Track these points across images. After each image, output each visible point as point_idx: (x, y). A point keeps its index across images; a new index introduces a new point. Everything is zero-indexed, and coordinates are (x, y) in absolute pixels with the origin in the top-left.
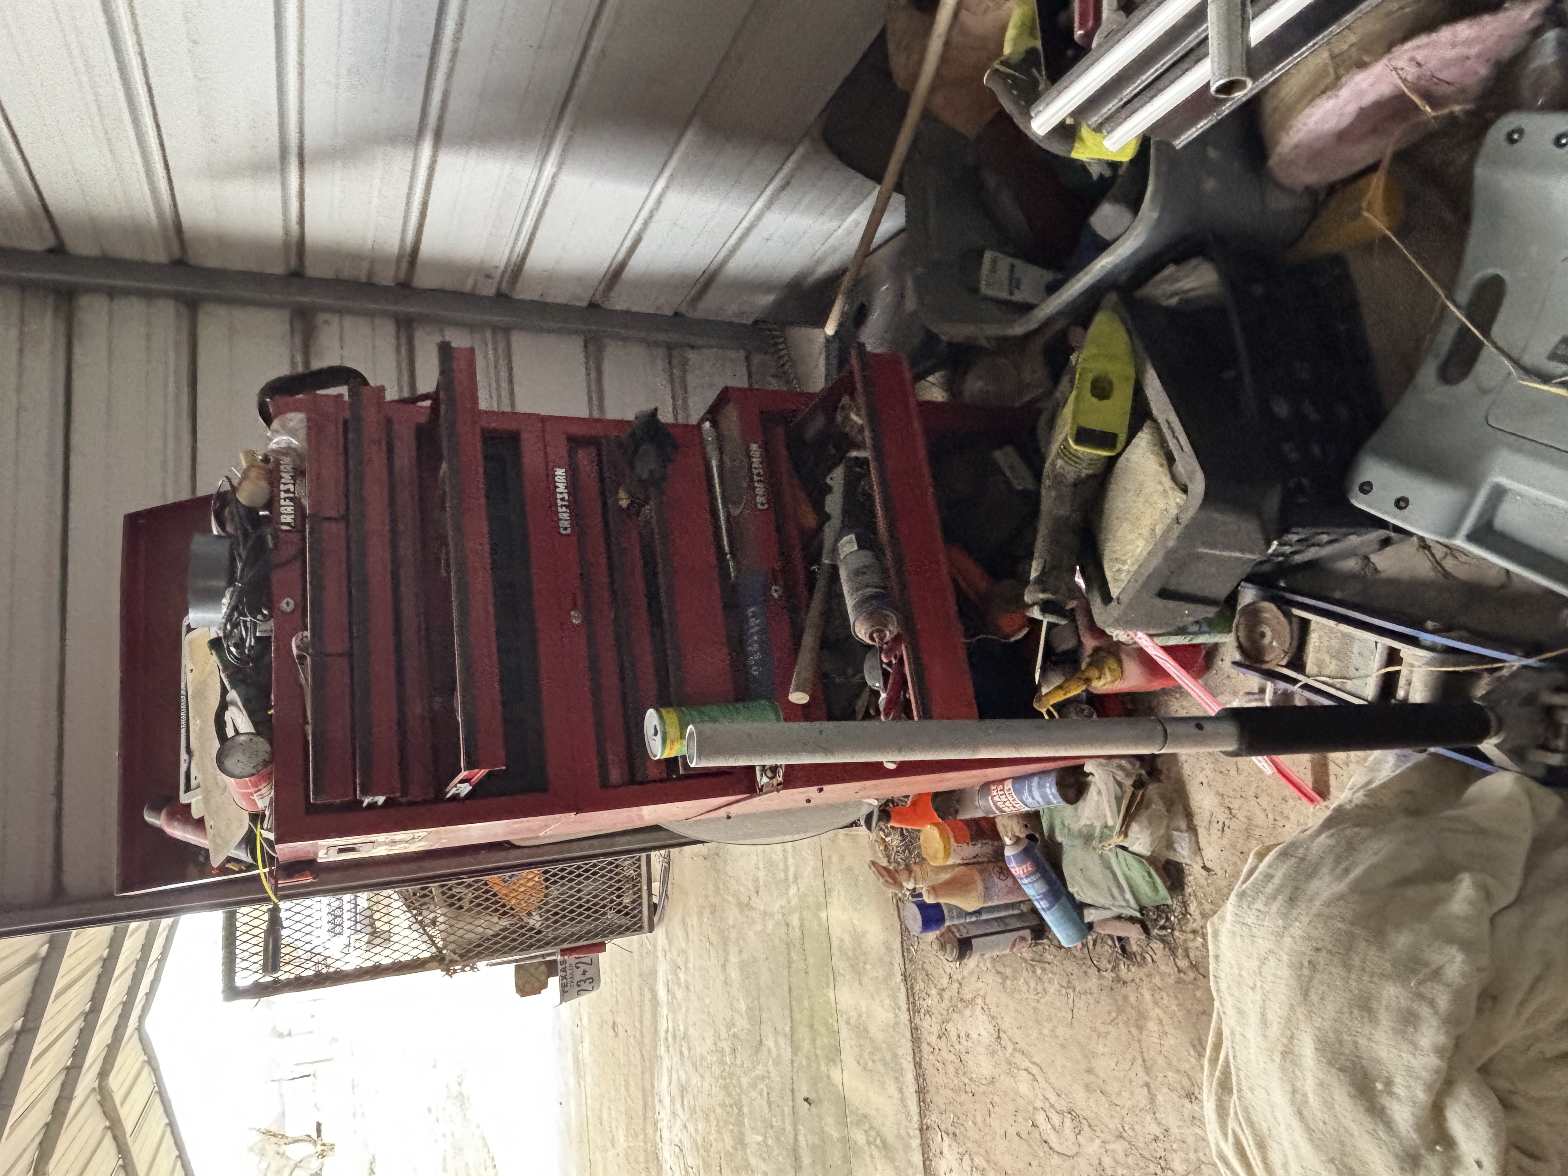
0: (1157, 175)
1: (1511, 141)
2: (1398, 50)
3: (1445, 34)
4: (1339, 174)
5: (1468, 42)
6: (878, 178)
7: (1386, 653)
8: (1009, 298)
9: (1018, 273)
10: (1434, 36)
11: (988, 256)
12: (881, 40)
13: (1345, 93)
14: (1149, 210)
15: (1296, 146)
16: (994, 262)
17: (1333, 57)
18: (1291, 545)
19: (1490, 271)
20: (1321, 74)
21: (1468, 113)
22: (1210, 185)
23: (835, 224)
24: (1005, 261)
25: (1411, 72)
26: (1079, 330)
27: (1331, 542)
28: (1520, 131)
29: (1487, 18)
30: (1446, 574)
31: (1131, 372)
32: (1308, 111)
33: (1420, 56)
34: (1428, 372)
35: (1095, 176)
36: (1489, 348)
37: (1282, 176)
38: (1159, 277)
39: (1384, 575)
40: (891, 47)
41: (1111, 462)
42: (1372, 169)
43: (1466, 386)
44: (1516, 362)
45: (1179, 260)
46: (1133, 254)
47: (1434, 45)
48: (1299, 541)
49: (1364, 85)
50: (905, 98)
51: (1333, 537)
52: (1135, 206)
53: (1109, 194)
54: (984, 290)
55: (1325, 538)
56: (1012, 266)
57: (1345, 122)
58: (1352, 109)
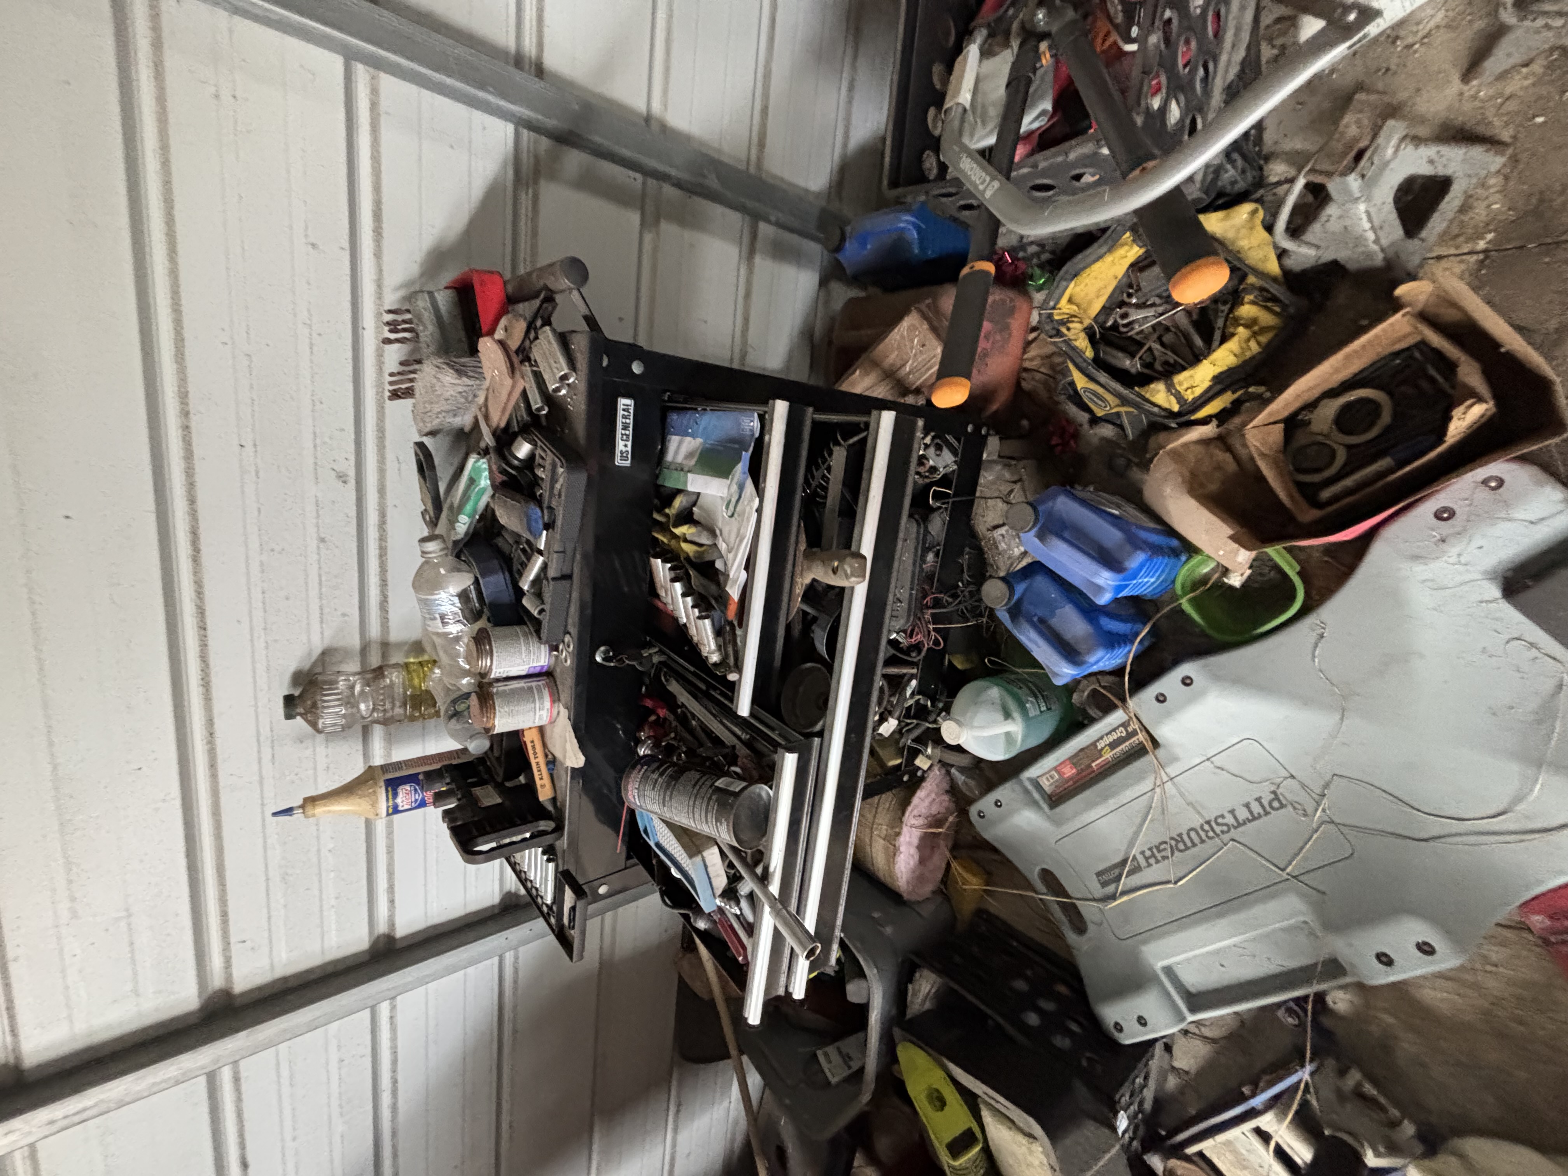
0: (859, 952)
1: (983, 817)
2: (905, 819)
3: (915, 800)
4: (940, 875)
5: (928, 795)
6: (727, 1056)
7: (1255, 1135)
8: (851, 1071)
9: (845, 1050)
10: (912, 805)
11: (820, 1053)
12: (681, 980)
13: (903, 849)
14: (870, 971)
15: (908, 883)
16: (826, 1055)
17: (884, 839)
18: (1131, 1104)
19: (1037, 869)
20: (886, 849)
21: (957, 816)
22: (889, 930)
23: (725, 1104)
24: (831, 1050)
25: (920, 822)
26: (896, 1066)
27: (1146, 1078)
28: (980, 812)
29: (924, 784)
30: (1213, 1041)
31: (941, 1074)
32: (897, 867)
33: (916, 812)
34: (1071, 937)
35: (833, 974)
36: (1078, 903)
37: (914, 898)
38: (909, 998)
39: (1193, 1071)
40: (687, 980)
41: (987, 1151)
42: (948, 865)
43: (1091, 928)
44: (1094, 900)
45: (910, 980)
46: (884, 998)
47: (916, 806)
48: (1131, 1096)
49: (908, 839)
50: (712, 1003)
51: (1143, 1075)
52: (862, 975)
53: (847, 978)
54: (834, 1080)
55: (1139, 1081)
56: (838, 1049)
57: (917, 857)
58: (913, 851)
